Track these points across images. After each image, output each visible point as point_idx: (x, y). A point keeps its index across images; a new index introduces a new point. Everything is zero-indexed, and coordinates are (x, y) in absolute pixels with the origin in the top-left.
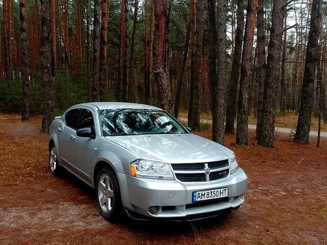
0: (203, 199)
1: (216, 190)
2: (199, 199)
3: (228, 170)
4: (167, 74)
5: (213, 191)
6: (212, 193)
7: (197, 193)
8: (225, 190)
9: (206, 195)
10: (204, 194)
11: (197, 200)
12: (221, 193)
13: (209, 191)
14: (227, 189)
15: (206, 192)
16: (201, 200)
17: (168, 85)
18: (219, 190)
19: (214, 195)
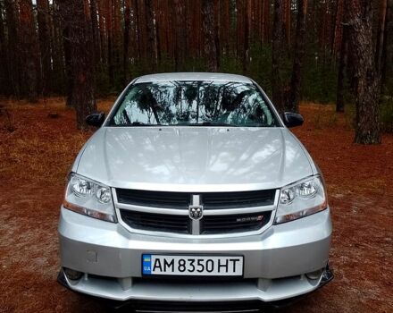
0: (169, 272)
1: (206, 258)
2: (157, 272)
3: (267, 215)
4: (367, 28)
5: (196, 258)
6: (195, 264)
7: (154, 258)
8: (234, 261)
9: (176, 265)
10: (172, 262)
11: (153, 273)
12: (219, 266)
13: (186, 258)
14: (241, 258)
15: (177, 259)
16: (163, 273)
17: (368, 46)
18: (215, 259)
19: (200, 268)
